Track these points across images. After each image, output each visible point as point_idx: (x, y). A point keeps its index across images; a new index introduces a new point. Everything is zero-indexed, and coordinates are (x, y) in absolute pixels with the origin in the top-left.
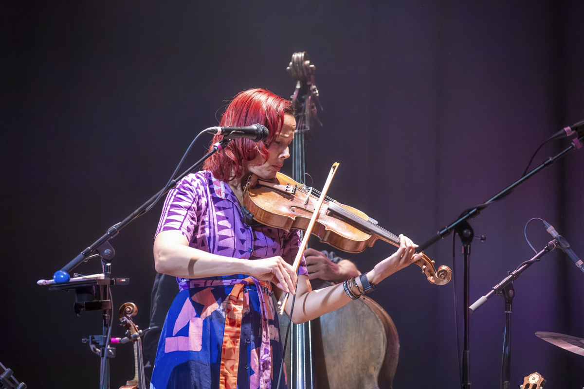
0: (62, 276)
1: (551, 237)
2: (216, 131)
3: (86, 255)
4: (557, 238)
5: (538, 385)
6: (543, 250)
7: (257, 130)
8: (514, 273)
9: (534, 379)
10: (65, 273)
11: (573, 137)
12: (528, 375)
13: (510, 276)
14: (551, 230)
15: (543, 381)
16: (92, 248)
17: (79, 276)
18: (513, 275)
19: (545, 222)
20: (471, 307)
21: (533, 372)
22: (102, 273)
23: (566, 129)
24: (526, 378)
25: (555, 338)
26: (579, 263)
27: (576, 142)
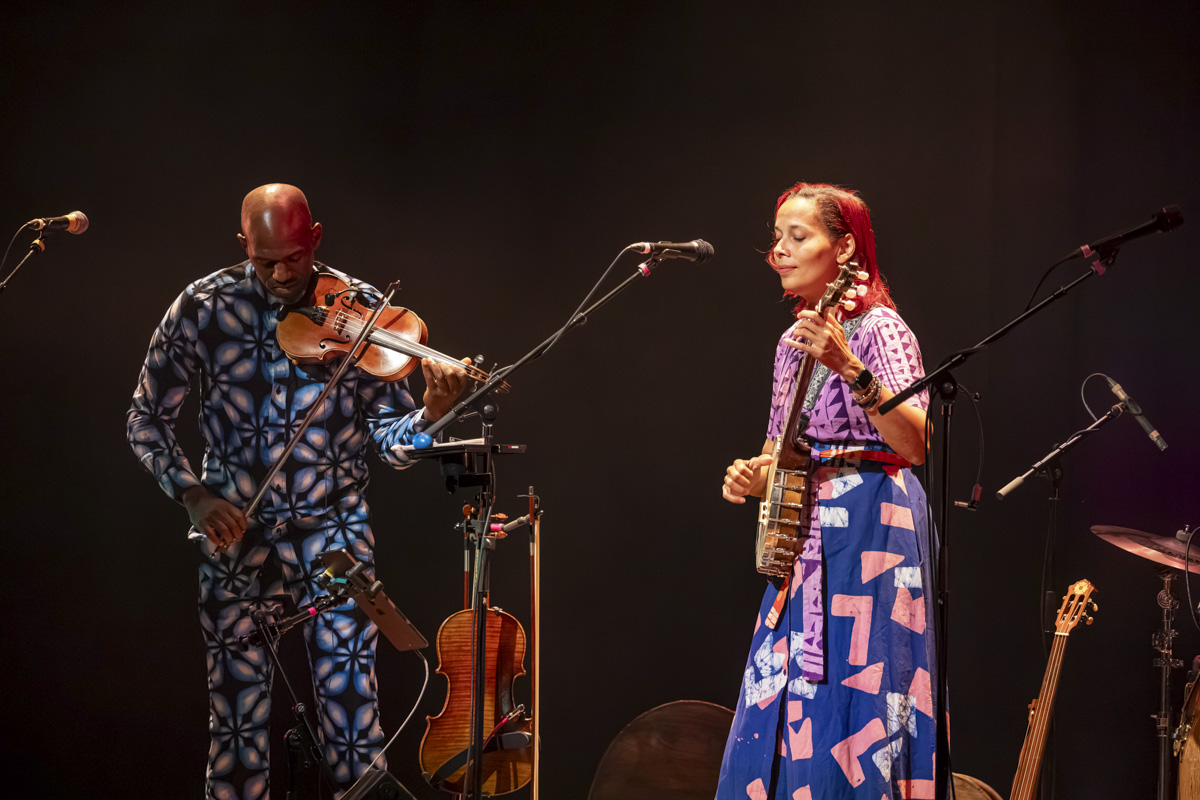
0: (423, 441)
1: (1117, 399)
2: (643, 248)
3: (459, 413)
4: (1124, 401)
5: (1086, 596)
6: (1105, 417)
7: (698, 248)
8: (1062, 447)
9: (1081, 588)
10: (427, 437)
11: (1093, 258)
12: (1073, 583)
13: (1058, 450)
14: (1118, 390)
15: (1093, 591)
16: (468, 405)
17: (456, 441)
18: (1062, 450)
19: (1109, 380)
20: (1000, 492)
21: (1080, 579)
22: (481, 437)
23: (1082, 248)
24: (1071, 587)
25: (1116, 534)
26: (1154, 435)
27: (1097, 266)
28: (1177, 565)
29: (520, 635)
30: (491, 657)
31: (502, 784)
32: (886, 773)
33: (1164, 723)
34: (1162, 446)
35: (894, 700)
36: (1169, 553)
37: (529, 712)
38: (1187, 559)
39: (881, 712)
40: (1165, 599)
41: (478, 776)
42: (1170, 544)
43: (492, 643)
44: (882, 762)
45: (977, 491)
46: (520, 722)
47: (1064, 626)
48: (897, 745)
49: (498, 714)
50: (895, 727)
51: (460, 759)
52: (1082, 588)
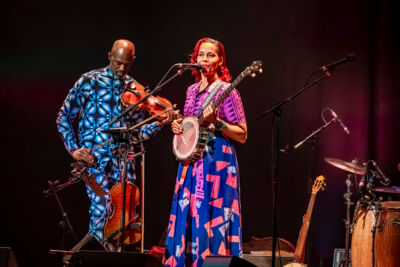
1: (334, 117)
2: (180, 65)
4: (336, 118)
5: (322, 181)
6: (330, 123)
11: (326, 71)
15: (325, 179)
19: (331, 110)
21: (320, 175)
24: (317, 178)
26: (346, 129)
27: (328, 74)
28: (352, 171)
29: (137, 192)
30: (128, 198)
31: (131, 241)
32: (223, 234)
33: (348, 223)
34: (348, 132)
35: (226, 210)
36: (350, 167)
37: (140, 217)
38: (356, 170)
39: (222, 214)
40: (348, 182)
41: (123, 238)
42: (349, 164)
43: (128, 194)
44: (222, 231)
45: (287, 147)
46: (138, 220)
47: (315, 191)
48: (227, 225)
49: (130, 217)
50: (226, 219)
51: (117, 232)
52: (321, 178)
